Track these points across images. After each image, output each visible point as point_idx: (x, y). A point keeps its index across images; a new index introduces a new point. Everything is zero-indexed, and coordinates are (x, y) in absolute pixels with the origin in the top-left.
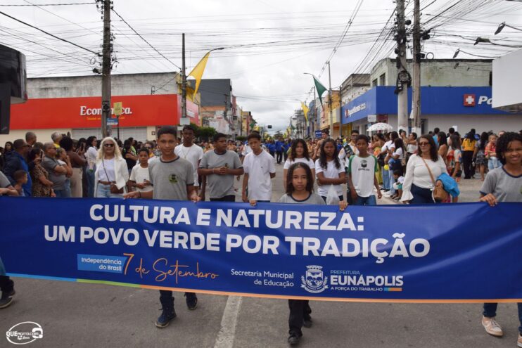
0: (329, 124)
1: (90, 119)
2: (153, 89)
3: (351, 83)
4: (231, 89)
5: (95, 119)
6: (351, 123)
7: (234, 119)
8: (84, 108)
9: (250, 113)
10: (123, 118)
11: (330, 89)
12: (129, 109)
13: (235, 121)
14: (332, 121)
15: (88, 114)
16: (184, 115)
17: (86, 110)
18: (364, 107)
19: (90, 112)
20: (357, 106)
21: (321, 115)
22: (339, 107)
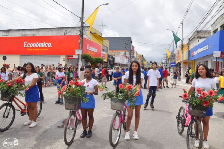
0: (181, 60)
1: (29, 49)
2: (66, 32)
3: (196, 37)
4: (131, 42)
5: (32, 50)
6: (195, 60)
7: (132, 57)
8: (26, 43)
9: (143, 55)
10: (47, 49)
11: (183, 39)
12: (50, 44)
13: (133, 58)
14: (183, 58)
15: (28, 47)
16: (81, 48)
17: (27, 44)
18: (208, 48)
19: (29, 45)
20: (200, 48)
21: (177, 56)
22: (187, 50)
